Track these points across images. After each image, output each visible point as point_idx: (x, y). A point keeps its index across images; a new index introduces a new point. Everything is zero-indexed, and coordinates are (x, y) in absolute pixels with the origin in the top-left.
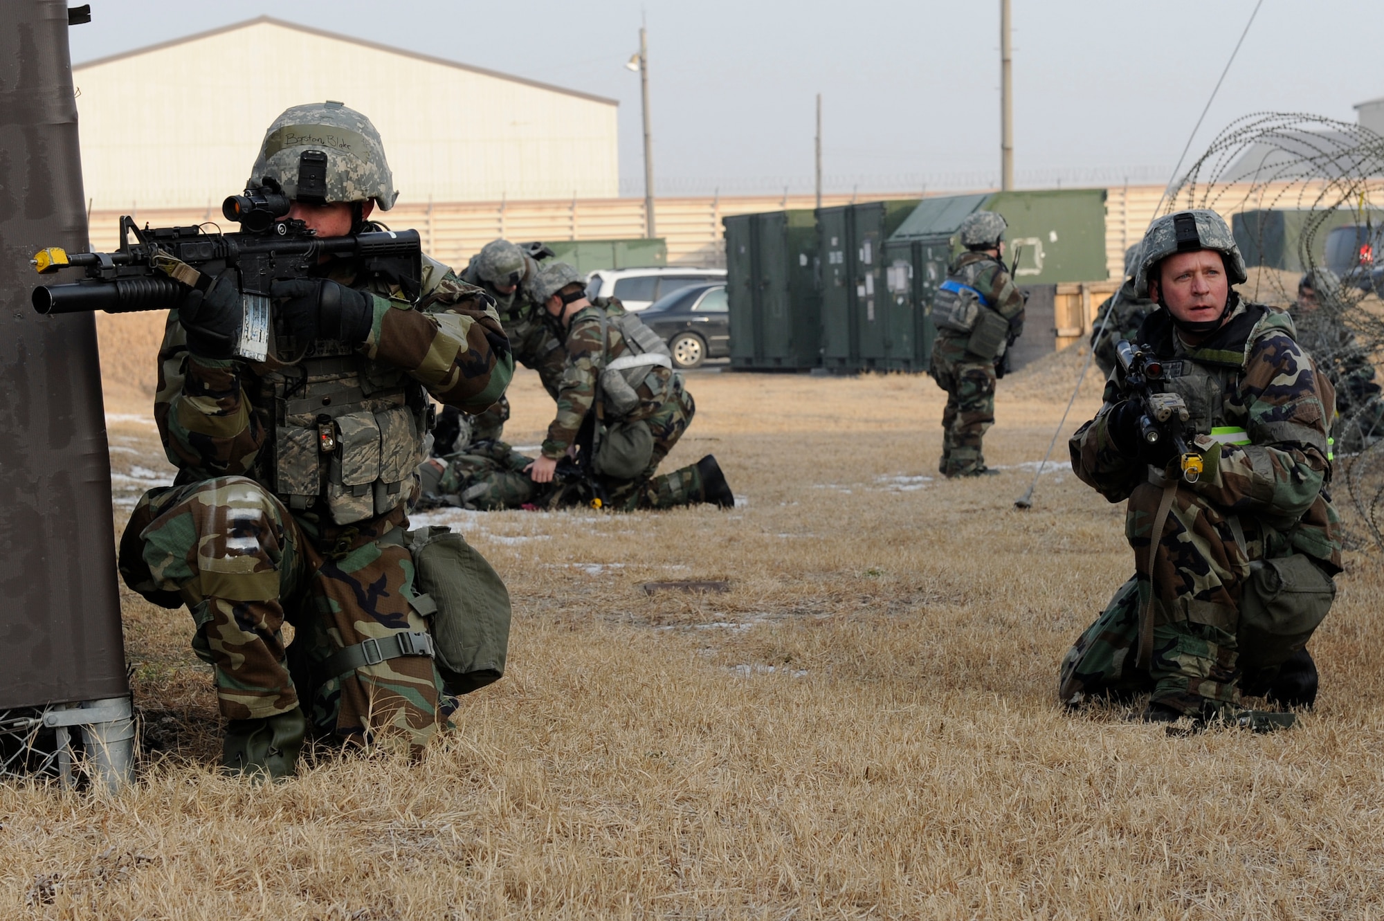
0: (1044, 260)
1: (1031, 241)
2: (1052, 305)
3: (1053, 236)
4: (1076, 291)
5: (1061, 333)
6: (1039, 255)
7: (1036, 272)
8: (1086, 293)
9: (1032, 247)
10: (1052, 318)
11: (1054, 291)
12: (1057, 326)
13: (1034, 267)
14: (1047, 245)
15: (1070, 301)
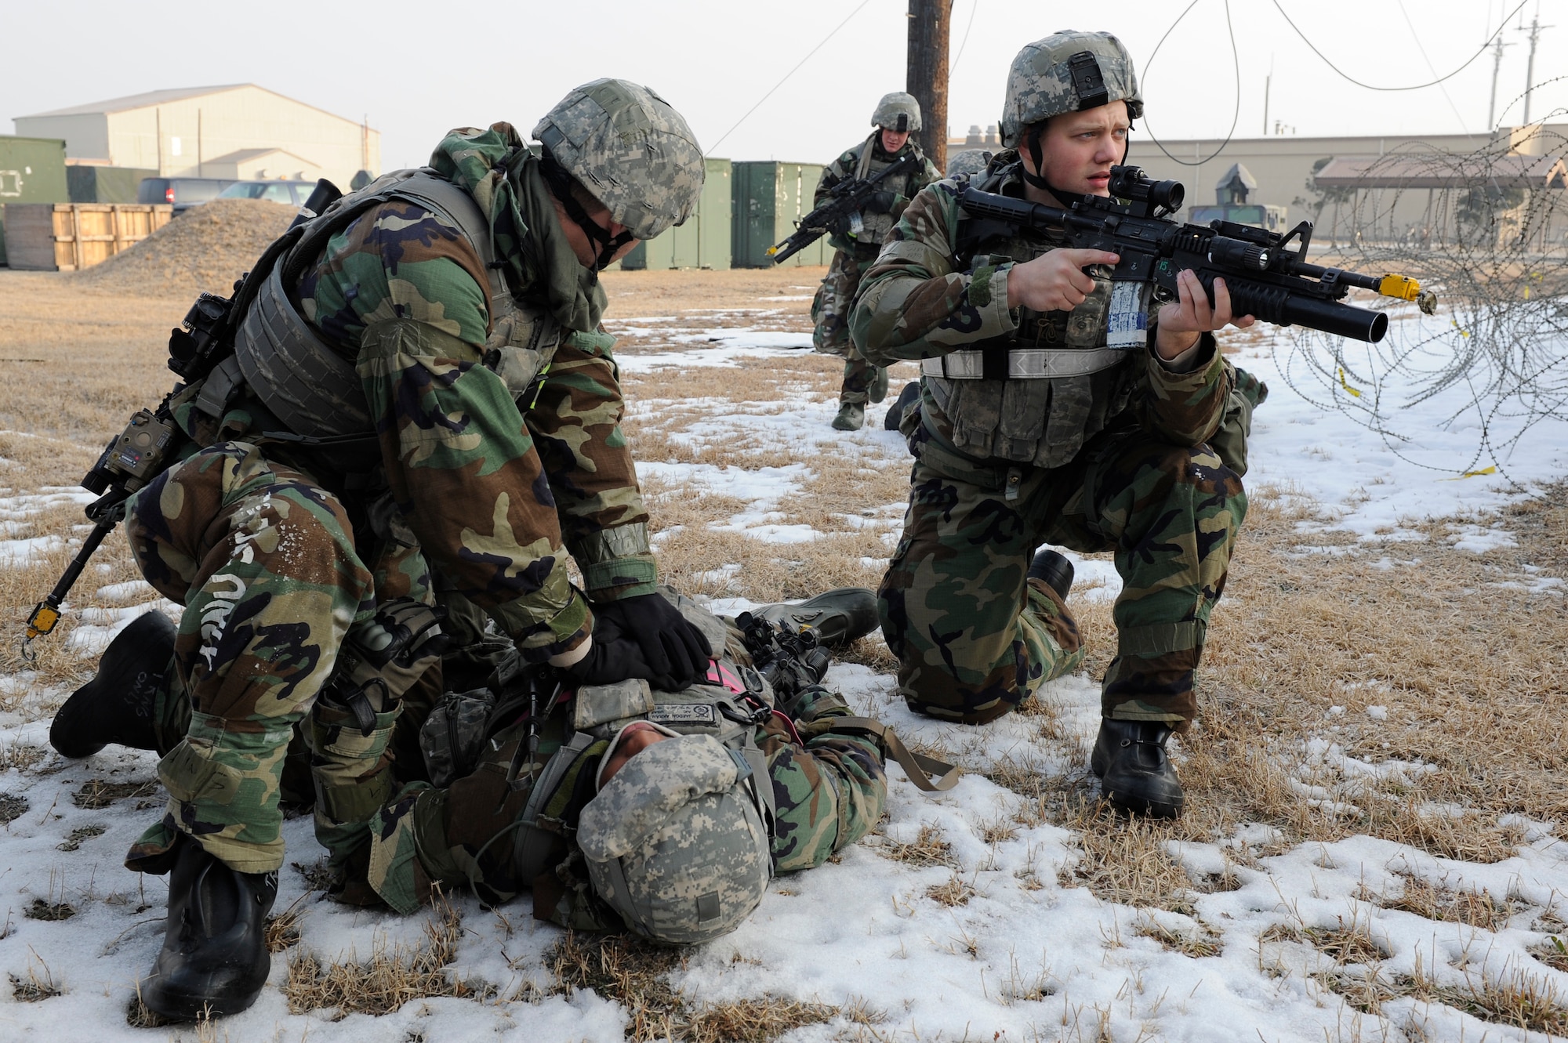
0: (22, 186)
1: (13, 173)
2: (50, 219)
3: (28, 170)
4: (69, 210)
5: (59, 239)
6: (19, 183)
7: (17, 195)
8: (77, 211)
9: (13, 177)
10: (51, 228)
11: (52, 208)
12: (55, 234)
13: (15, 191)
14: (24, 176)
15: (64, 216)
